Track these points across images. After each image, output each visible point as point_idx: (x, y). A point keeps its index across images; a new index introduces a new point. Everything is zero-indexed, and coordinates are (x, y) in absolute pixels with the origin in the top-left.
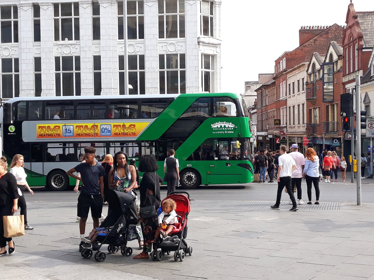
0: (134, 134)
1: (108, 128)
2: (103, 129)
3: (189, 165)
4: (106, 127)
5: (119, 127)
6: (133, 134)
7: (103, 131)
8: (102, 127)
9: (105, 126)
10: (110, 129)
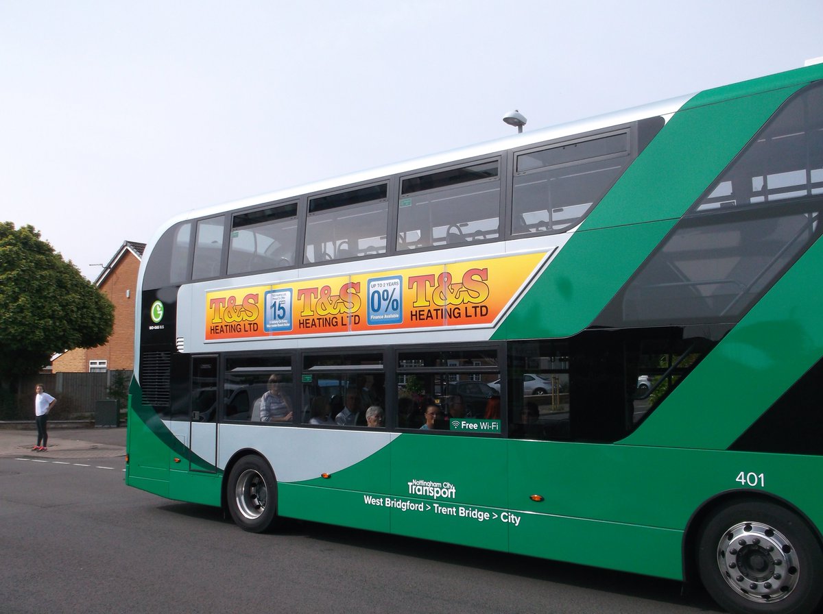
0: (482, 313)
1: (390, 290)
2: (376, 295)
3: (752, 479)
4: (386, 288)
5: (427, 283)
6: (478, 309)
7: (376, 307)
8: (372, 290)
9: (382, 282)
10: (396, 296)
